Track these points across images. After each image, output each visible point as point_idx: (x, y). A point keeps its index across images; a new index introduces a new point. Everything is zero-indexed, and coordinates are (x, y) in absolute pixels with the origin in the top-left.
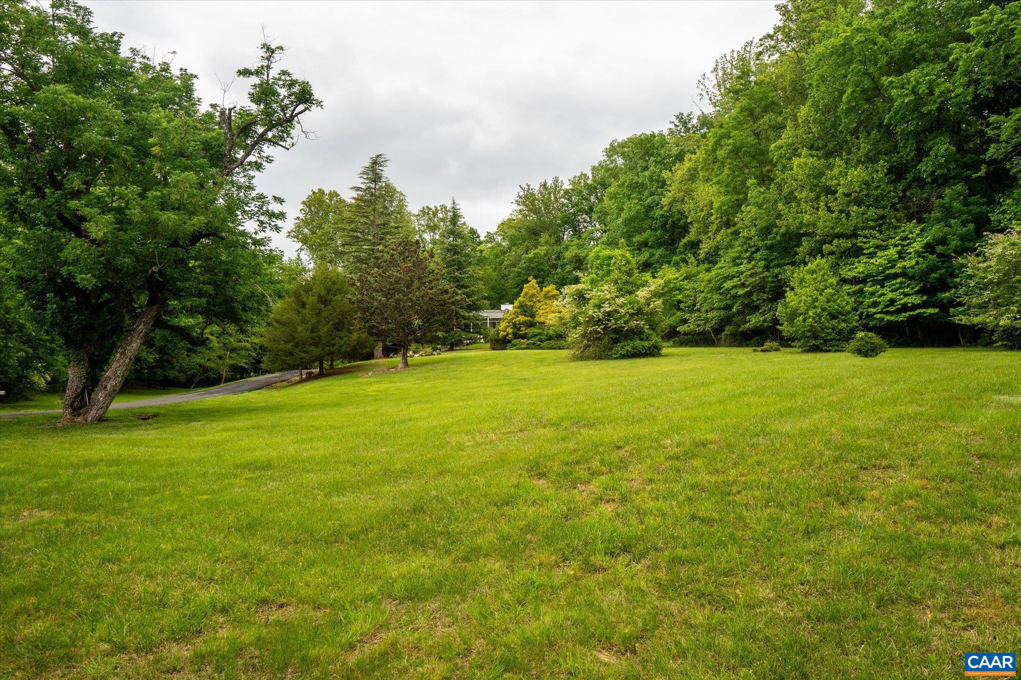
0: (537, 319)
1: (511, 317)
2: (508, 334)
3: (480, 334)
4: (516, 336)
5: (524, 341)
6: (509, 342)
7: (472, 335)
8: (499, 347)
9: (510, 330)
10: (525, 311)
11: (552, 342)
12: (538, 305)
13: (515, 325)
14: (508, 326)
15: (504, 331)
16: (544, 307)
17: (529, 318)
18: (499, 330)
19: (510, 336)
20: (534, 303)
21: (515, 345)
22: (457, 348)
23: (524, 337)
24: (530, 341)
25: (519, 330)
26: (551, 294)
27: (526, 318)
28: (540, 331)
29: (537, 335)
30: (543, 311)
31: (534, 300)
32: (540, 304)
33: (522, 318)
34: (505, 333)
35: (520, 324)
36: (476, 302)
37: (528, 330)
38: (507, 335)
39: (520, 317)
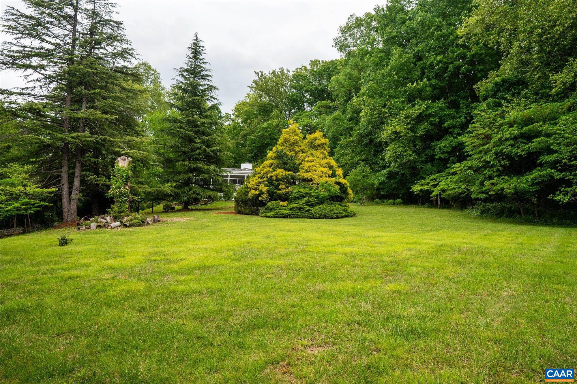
0: (302, 174)
1: (265, 170)
2: (261, 193)
3: (220, 191)
4: (272, 197)
5: (285, 203)
6: (263, 204)
7: (212, 193)
8: (247, 210)
9: (264, 189)
10: (285, 163)
11: (326, 208)
12: (302, 155)
13: (270, 182)
14: (260, 183)
15: (256, 189)
16: (311, 158)
17: (291, 173)
18: (247, 187)
19: (264, 196)
20: (296, 153)
21: (271, 210)
22: (194, 207)
23: (284, 198)
24: (294, 205)
25: (277, 187)
26: (318, 142)
27: (287, 173)
28: (307, 190)
29: (303, 197)
30: (310, 164)
31: (297, 149)
32: (304, 155)
33: (280, 173)
34: (257, 192)
35: (277, 180)
36: (218, 153)
37: (290, 189)
38: (259, 195)
39: (279, 171)
